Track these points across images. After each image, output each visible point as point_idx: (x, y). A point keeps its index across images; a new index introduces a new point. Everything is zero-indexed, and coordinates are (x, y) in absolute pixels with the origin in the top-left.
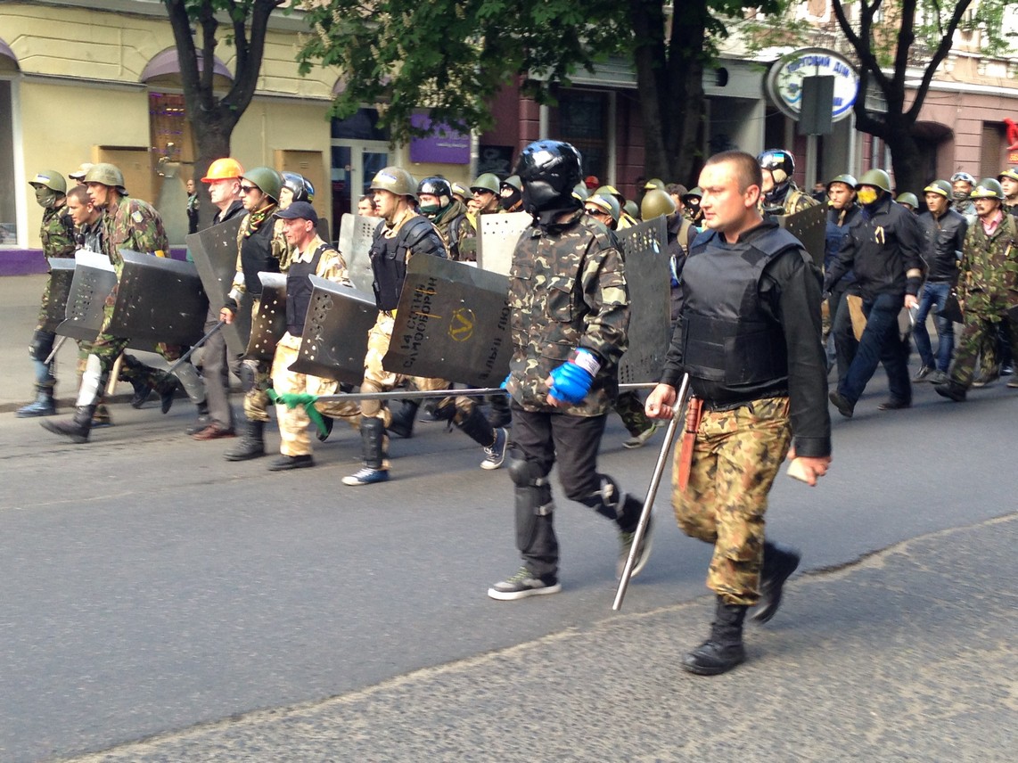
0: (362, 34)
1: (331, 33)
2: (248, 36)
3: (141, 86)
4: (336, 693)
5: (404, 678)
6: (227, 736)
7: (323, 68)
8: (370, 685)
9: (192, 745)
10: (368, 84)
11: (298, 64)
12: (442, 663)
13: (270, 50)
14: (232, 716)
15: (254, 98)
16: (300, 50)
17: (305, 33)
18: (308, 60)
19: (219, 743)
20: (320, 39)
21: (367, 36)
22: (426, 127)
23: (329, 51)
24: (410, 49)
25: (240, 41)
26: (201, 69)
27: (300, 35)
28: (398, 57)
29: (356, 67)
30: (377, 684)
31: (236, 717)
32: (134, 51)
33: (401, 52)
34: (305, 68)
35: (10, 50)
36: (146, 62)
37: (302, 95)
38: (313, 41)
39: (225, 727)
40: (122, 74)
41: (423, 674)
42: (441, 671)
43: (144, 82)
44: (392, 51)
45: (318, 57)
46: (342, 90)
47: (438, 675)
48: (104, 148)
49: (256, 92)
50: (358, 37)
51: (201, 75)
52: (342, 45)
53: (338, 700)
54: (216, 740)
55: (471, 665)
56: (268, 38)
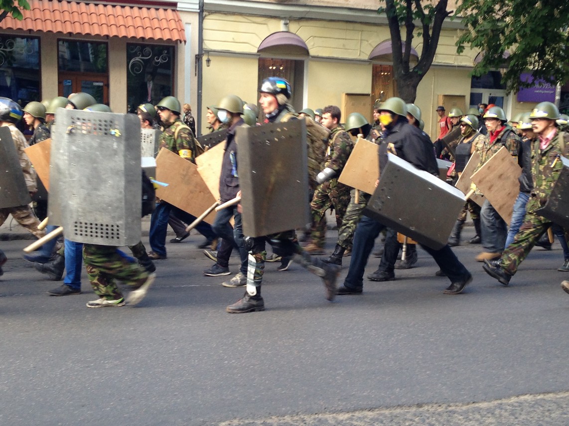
0: (495, 29)
1: (477, 29)
2: (431, 33)
3: (368, 61)
4: (475, 401)
5: (516, 398)
6: (415, 415)
7: (471, 49)
8: (496, 400)
9: (396, 416)
10: (496, 57)
11: (457, 47)
12: (540, 394)
13: (442, 40)
14: (418, 404)
15: (431, 67)
16: (458, 39)
17: (461, 30)
18: (461, 45)
19: (410, 418)
20: (470, 33)
21: (497, 30)
22: (530, 81)
23: (475, 40)
24: (523, 36)
25: (426, 35)
26: (403, 51)
27: (458, 31)
28: (516, 41)
29: (490, 48)
30: (500, 399)
31: (419, 405)
32: (367, 43)
33: (518, 38)
34: (460, 49)
35: (305, 45)
36: (372, 49)
37: (456, 64)
38: (466, 34)
39: (414, 409)
40: (360, 55)
41: (528, 397)
42: (539, 397)
43: (371, 59)
44: (512, 38)
45: (468, 42)
46: (480, 61)
47: (537, 400)
48: (348, 95)
49: (432, 63)
50: (492, 31)
51: (403, 55)
52: (482, 36)
53: (477, 405)
54: (409, 416)
55: (558, 396)
56: (441, 33)
